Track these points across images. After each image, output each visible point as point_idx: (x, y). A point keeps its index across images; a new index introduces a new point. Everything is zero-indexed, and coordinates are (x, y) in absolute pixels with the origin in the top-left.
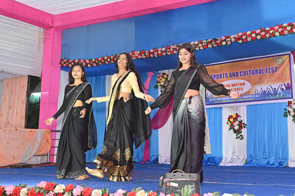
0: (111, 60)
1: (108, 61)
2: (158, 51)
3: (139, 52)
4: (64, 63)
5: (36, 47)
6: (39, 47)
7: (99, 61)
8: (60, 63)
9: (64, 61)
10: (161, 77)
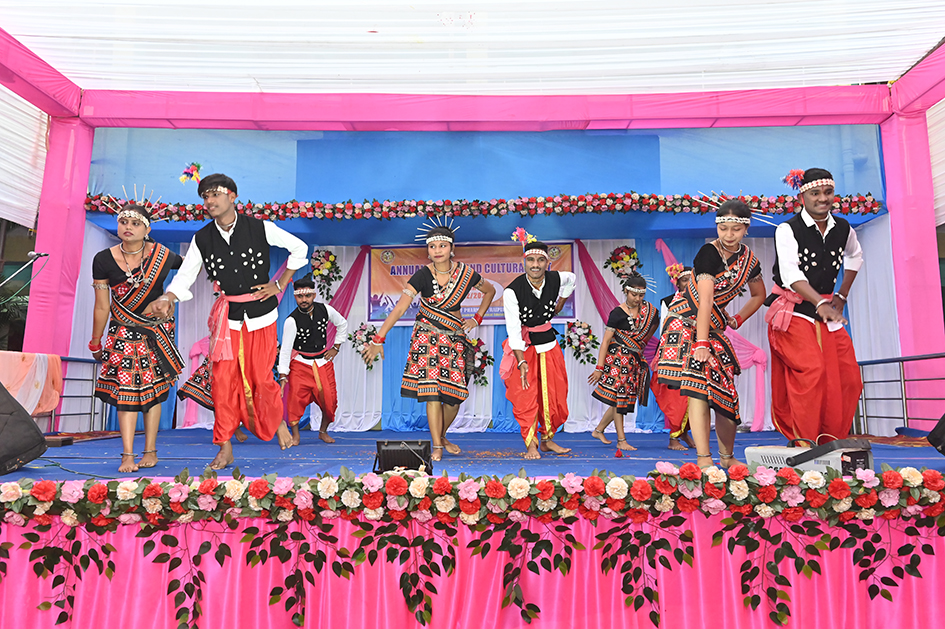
2: (353, 208)
3: (309, 205)
5: (28, 156)
6: (36, 157)
8: (88, 203)
10: (322, 260)
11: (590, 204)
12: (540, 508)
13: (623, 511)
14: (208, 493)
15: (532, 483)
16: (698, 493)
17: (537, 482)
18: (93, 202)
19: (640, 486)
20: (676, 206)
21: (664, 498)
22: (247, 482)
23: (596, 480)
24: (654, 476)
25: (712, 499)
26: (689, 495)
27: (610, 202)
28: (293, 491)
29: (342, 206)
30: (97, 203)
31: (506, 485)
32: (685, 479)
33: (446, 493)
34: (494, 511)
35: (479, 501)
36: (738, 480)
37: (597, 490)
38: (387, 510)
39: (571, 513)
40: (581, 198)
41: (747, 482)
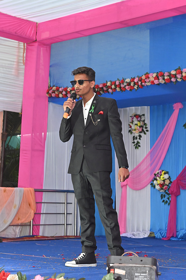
0: (116, 87)
1: (111, 89)
2: (181, 73)
3: (155, 75)
4: (52, 93)
5: (13, 71)
6: (18, 69)
7: (100, 88)
8: (48, 93)
9: (53, 89)
18: (49, 91)
29: (175, 73)
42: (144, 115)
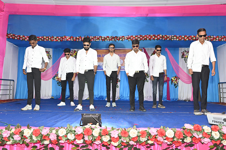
1: (46, 39)
2: (82, 38)
3: (69, 37)
7: (39, 38)
10: (73, 53)
11: (148, 37)
12: (141, 140)
13: (172, 141)
14: (17, 134)
15: (138, 131)
16: (201, 136)
17: (140, 131)
18: (8, 36)
19: (179, 133)
20: (172, 38)
21: (188, 138)
22: (32, 130)
23: (162, 131)
24: (184, 129)
25: (206, 138)
26: (197, 137)
27: (153, 37)
28: (49, 133)
29: (78, 38)
30: (10, 36)
31: (128, 132)
32: (195, 131)
33: (106, 135)
34: (124, 141)
35: (118, 138)
36: (215, 131)
37: (162, 134)
38: (85, 140)
39: (152, 142)
40: (145, 36)
41: (219, 132)
42: (50, 52)
